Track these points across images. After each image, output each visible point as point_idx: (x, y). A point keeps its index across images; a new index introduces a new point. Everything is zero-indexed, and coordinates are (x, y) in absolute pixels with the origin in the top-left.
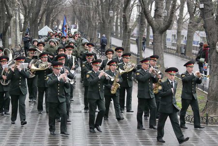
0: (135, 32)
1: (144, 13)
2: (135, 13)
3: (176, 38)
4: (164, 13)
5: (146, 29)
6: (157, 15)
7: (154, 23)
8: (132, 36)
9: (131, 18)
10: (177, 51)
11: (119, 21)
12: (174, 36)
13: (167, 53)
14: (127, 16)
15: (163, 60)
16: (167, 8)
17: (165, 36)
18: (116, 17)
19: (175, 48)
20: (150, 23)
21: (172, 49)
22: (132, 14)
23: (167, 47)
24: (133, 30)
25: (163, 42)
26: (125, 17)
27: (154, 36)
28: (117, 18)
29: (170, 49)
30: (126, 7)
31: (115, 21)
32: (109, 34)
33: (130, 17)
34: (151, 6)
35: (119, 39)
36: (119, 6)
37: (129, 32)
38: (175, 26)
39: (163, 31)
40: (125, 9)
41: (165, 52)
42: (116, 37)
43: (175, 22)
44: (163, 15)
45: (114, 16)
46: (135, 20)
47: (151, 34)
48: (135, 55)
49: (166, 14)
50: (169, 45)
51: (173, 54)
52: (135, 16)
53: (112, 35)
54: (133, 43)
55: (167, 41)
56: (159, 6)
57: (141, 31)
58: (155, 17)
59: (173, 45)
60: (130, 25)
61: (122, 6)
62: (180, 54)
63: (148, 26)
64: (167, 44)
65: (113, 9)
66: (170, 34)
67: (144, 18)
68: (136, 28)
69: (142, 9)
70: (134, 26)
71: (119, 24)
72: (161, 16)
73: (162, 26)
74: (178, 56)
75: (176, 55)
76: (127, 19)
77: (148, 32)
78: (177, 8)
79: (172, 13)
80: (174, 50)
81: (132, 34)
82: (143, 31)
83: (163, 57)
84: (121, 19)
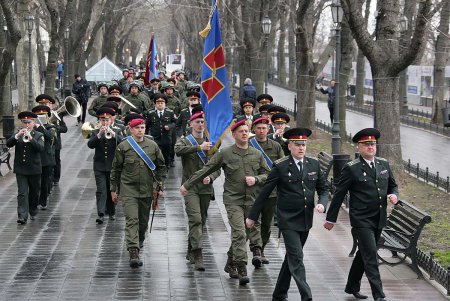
0: (328, 70)
1: (350, 25)
2: (326, 24)
3: (432, 85)
4: (401, 24)
5: (354, 64)
6: (383, 30)
7: (376, 49)
8: (321, 81)
9: (317, 36)
10: (435, 119)
11: (287, 43)
12: (427, 80)
13: (408, 122)
14: (308, 31)
15: (398, 141)
16: (408, 11)
17: (404, 81)
18: (278, 33)
19: (429, 110)
20: (365, 50)
21: (422, 114)
22: (319, 26)
23: (410, 108)
24: (322, 67)
25: (397, 96)
26: (301, 35)
27: (374, 82)
28: (282, 37)
29: (417, 113)
30: (305, 11)
31: (277, 43)
32: (263, 77)
33: (313, 35)
34: (368, 6)
35: (286, 88)
36: (287, 6)
37: (313, 73)
38: (429, 56)
39: (398, 70)
40: (301, 16)
41: (403, 121)
42: (280, 84)
43: (429, 46)
44: (398, 29)
45: (274, 31)
46: (327, 40)
47: (368, 75)
48: (327, 128)
49: (405, 25)
50: (413, 103)
51: (424, 126)
52: (328, 30)
53: (269, 78)
54: (321, 99)
55: (408, 94)
56: (387, 7)
57: (342, 69)
58: (376, 33)
59: (425, 102)
60: (315, 53)
61: (294, 6)
62: (441, 127)
63: (360, 57)
64: (409, 100)
65: (271, 16)
66: (415, 74)
67: (350, 36)
68: (330, 62)
69: (345, 14)
70: (324, 57)
71: (287, 51)
72: (392, 33)
73: (397, 56)
74: (437, 130)
75: (431, 128)
76: (308, 40)
77: (360, 70)
78: (435, 11)
79: (421, 23)
80: (427, 115)
81: (320, 75)
82: (348, 70)
83: (398, 133)
84: (291, 39)
